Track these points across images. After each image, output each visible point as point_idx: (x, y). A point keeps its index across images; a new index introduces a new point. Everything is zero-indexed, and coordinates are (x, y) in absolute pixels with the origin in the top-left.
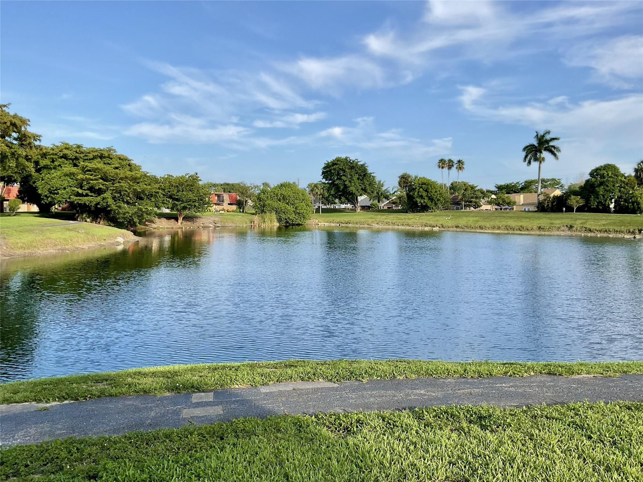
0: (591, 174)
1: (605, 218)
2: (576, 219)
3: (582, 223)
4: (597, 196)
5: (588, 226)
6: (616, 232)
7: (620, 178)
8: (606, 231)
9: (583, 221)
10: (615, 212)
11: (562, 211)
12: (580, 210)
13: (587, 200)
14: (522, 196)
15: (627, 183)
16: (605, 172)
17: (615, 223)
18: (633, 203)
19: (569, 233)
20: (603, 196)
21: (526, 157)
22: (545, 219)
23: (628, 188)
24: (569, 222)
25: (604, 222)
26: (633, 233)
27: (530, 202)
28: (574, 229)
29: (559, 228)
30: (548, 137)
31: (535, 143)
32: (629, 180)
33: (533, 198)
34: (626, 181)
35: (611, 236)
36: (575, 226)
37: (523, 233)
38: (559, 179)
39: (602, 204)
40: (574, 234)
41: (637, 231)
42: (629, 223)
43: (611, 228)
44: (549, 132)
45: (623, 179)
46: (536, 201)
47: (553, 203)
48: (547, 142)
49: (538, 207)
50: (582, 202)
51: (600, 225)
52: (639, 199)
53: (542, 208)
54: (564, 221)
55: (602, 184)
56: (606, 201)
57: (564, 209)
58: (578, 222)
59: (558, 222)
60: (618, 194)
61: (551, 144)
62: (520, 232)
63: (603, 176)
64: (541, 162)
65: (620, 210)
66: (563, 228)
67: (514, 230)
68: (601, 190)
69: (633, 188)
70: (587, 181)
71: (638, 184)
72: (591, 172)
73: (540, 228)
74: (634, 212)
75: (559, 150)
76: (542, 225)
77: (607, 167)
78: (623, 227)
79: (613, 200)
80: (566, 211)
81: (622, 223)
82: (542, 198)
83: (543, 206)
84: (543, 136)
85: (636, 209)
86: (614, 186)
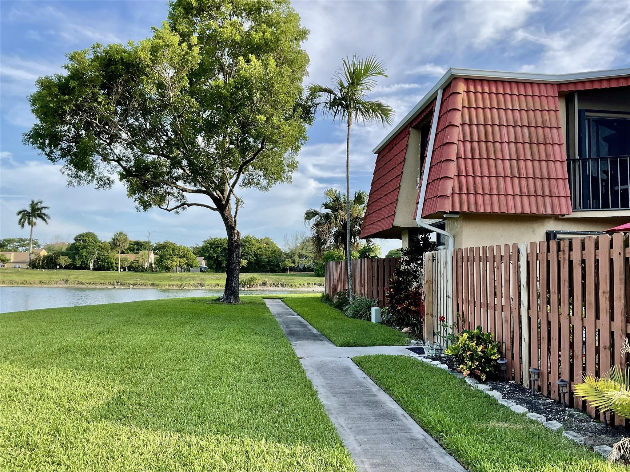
0: (76, 239)
1: (91, 274)
2: (69, 275)
3: (75, 278)
4: (81, 256)
5: (80, 280)
6: (101, 284)
7: (98, 243)
8: (94, 283)
9: (75, 276)
10: (94, 269)
12: (67, 267)
13: (74, 259)
14: (11, 254)
15: (102, 248)
16: (87, 238)
17: (99, 278)
18: (108, 263)
19: (66, 285)
20: (86, 256)
21: (21, 220)
23: (104, 251)
24: (65, 278)
25: (91, 277)
26: (113, 284)
27: (20, 260)
28: (69, 282)
29: (57, 282)
30: (39, 206)
31: (29, 210)
32: (105, 245)
33: (23, 256)
34: (103, 246)
35: (98, 287)
36: (70, 280)
37: (27, 286)
38: (36, 240)
39: (85, 264)
40: (69, 286)
41: (115, 283)
42: (109, 278)
43: (97, 281)
44: (41, 202)
45: (100, 245)
46: (28, 260)
47: (43, 261)
48: (39, 209)
49: (29, 265)
50: (69, 262)
51: (89, 279)
52: (112, 260)
53: (33, 265)
54: (60, 276)
55: (84, 247)
56: (88, 260)
58: (72, 277)
59: (55, 277)
60: (96, 255)
61: (44, 211)
62: (23, 285)
63: (84, 241)
64: (32, 226)
65: (98, 268)
66: (60, 282)
67: (18, 284)
68: (84, 252)
69: (108, 251)
70: (73, 244)
71: (111, 249)
72: (76, 237)
73: (41, 282)
74: (108, 269)
75: (49, 218)
76: (43, 280)
77: (88, 234)
78: (105, 281)
79: (93, 261)
80: (59, 269)
81: (105, 277)
82: (33, 257)
83: (34, 263)
84: (37, 204)
85: (110, 267)
86: (93, 249)
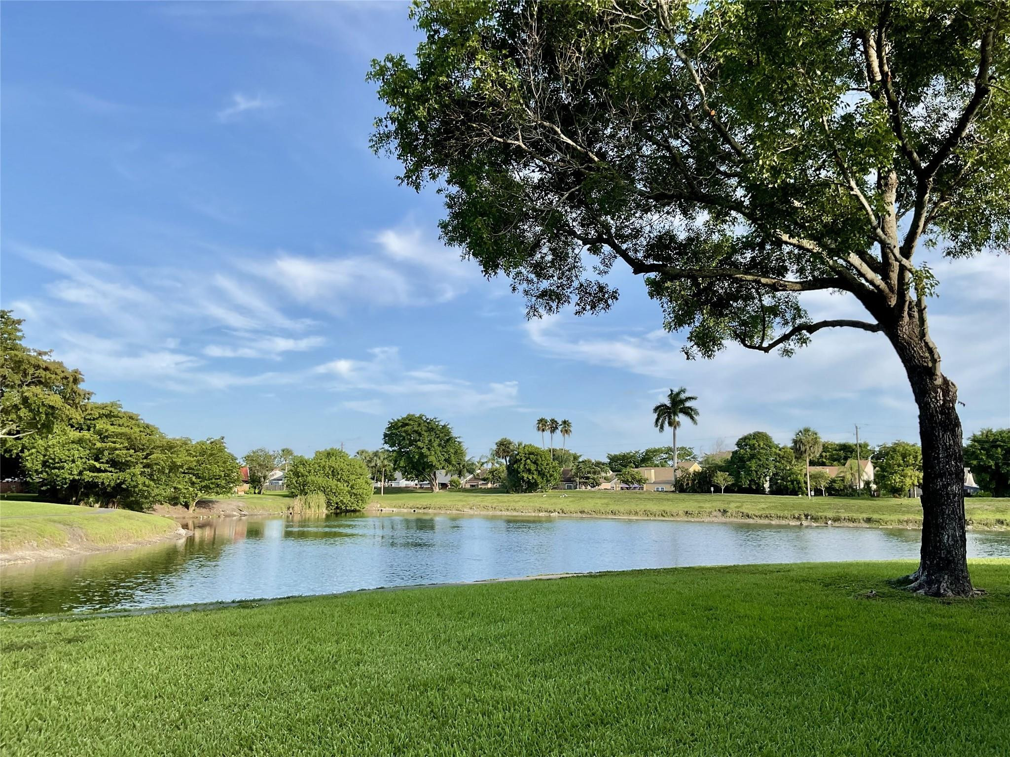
0: (738, 444)
1: (763, 500)
2: (729, 502)
3: (737, 507)
4: (749, 472)
5: (746, 511)
6: (779, 517)
7: (774, 449)
8: (767, 517)
9: (738, 504)
10: (772, 492)
11: (709, 492)
12: (728, 490)
13: (737, 477)
14: (653, 471)
15: (781, 456)
16: (755, 442)
17: (776, 507)
18: (792, 482)
19: (723, 519)
20: (756, 472)
21: (657, 420)
22: (692, 502)
23: (785, 463)
24: (723, 506)
25: (763, 506)
26: (799, 519)
27: (664, 479)
28: (729, 514)
29: (710, 513)
30: (683, 396)
31: (668, 403)
32: (784, 452)
33: (669, 474)
34: (782, 453)
35: (773, 523)
36: (730, 511)
37: (667, 519)
38: (690, 448)
39: (756, 483)
40: (728, 520)
41: (803, 516)
42: (792, 507)
43: (773, 512)
44: (684, 391)
45: (778, 451)
46: (673, 479)
47: (694, 480)
48: (682, 401)
49: (675, 486)
50: (731, 481)
51: (759, 510)
52: (799, 477)
53: (681, 487)
54: (714, 504)
55: (753, 457)
56: (760, 478)
57: (712, 489)
58: (733, 505)
59: (707, 505)
60: (772, 470)
61: (688, 404)
62: (664, 519)
63: (752, 447)
64: (675, 428)
65: (777, 490)
66: (715, 513)
67: (655, 515)
68: (753, 465)
69: (790, 463)
70: (735, 453)
71: (796, 458)
72: (738, 442)
73: (687, 512)
74: (794, 493)
75: (697, 413)
76: (690, 510)
77: (757, 436)
78: (786, 512)
79: (768, 478)
80: (714, 492)
81: (784, 507)
82: (679, 474)
83: (682, 484)
84: (678, 394)
85: (797, 489)
86: (767, 459)
